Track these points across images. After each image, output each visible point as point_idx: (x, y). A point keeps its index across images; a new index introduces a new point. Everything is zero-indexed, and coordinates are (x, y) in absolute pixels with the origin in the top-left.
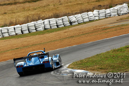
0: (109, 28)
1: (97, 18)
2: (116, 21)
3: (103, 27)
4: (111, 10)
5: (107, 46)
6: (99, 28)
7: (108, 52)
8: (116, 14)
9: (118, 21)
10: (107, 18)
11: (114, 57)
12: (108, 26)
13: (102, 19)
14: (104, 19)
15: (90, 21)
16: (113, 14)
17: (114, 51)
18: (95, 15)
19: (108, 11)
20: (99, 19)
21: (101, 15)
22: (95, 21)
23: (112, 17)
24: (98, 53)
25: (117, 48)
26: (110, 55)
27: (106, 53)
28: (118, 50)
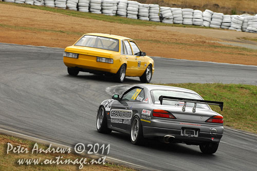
0: (220, 47)
1: (206, 24)
2: (235, 39)
3: (212, 42)
4: (233, 18)
5: (209, 75)
6: (204, 40)
7: (208, 85)
8: (239, 26)
9: (239, 40)
10: (223, 29)
11: (215, 97)
12: (220, 42)
13: (214, 28)
14: (218, 29)
15: (193, 25)
16: (233, 25)
17: (219, 86)
18: (205, 18)
19: (228, 18)
20: (210, 27)
21: (214, 21)
22: (203, 28)
23: (231, 30)
24: (192, 82)
25: (224, 83)
26: (210, 91)
27: (204, 85)
28: (225, 87)
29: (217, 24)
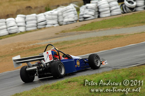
0: (40, 48)
1: (22, 29)
2: (53, 35)
3: (31, 45)
4: (47, 16)
6: (23, 46)
8: (55, 22)
9: (58, 35)
10: (40, 29)
12: (39, 43)
13: (30, 31)
14: (35, 30)
15: (9, 34)
16: (50, 22)
18: (19, 24)
19: (41, 17)
20: (26, 32)
21: (29, 24)
22: (19, 34)
23: (48, 28)
29: (33, 26)
